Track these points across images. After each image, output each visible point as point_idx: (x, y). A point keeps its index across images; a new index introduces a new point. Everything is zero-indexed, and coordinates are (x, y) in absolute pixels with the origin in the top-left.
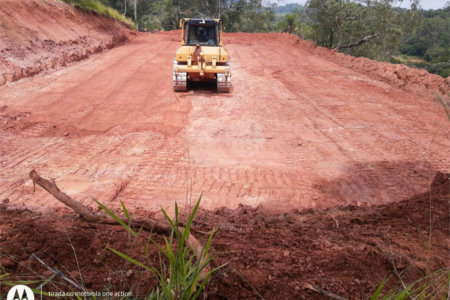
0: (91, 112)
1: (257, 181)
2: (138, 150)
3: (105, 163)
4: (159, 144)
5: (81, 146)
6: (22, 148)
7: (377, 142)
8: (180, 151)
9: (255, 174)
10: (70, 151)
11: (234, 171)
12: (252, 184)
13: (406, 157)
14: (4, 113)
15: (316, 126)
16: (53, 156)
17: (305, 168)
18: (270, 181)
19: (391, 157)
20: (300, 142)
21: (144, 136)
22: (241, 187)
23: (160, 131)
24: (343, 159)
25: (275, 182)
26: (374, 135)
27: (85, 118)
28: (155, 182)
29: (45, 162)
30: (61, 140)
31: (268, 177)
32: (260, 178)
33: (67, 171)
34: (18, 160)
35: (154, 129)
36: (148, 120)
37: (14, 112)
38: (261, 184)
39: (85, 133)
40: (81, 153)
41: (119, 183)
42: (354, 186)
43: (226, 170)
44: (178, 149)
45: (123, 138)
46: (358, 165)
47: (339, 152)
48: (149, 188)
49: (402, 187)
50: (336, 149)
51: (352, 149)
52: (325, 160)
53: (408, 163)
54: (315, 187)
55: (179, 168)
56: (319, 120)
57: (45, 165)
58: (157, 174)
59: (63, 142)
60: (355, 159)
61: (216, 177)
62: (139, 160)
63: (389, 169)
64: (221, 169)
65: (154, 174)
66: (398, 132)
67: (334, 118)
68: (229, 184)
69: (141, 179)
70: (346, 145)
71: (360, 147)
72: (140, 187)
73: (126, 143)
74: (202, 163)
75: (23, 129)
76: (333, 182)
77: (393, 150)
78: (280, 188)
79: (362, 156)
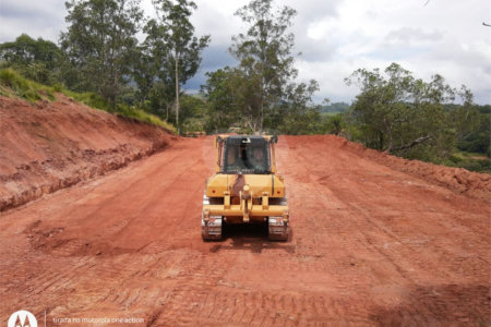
0: (126, 227)
1: (304, 310)
2: (173, 272)
3: (137, 287)
4: (196, 263)
5: (113, 266)
6: (51, 269)
7: (440, 260)
8: (218, 273)
9: (303, 301)
10: (100, 273)
11: (278, 298)
12: (299, 314)
13: (477, 280)
14: (37, 230)
15: (369, 241)
16: (82, 278)
17: (358, 293)
18: (320, 310)
19: (459, 279)
20: (353, 260)
21: (180, 254)
22: (287, 319)
23: (198, 249)
24: (403, 282)
25: (326, 311)
26: (436, 251)
27: (119, 233)
28: (190, 311)
29: (73, 286)
30: (92, 260)
31: (318, 305)
32: (309, 307)
33: (96, 297)
34: (46, 284)
35: (191, 246)
36: (185, 236)
37: (47, 228)
38: (310, 315)
39: (119, 251)
40: (113, 276)
41: (151, 313)
42: (418, 318)
43: (270, 297)
44: (215, 270)
45: (157, 257)
46: (420, 289)
47: (396, 273)
48: (183, 318)
49: (475, 318)
50: (393, 269)
51: (412, 270)
52: (382, 283)
53: (480, 287)
54: (372, 317)
55: (217, 294)
56: (373, 234)
57: (74, 290)
58: (193, 301)
59: (95, 262)
60: (416, 281)
61: (259, 305)
62: (174, 283)
63: (459, 294)
64: (264, 296)
65: (189, 302)
66: (465, 248)
67: (389, 231)
68: (273, 315)
69: (175, 307)
70: (404, 264)
71: (421, 266)
72: (174, 318)
73: (161, 264)
74: (243, 288)
75: (54, 247)
76: (392, 312)
77: (461, 270)
78: (331, 319)
79: (424, 278)
